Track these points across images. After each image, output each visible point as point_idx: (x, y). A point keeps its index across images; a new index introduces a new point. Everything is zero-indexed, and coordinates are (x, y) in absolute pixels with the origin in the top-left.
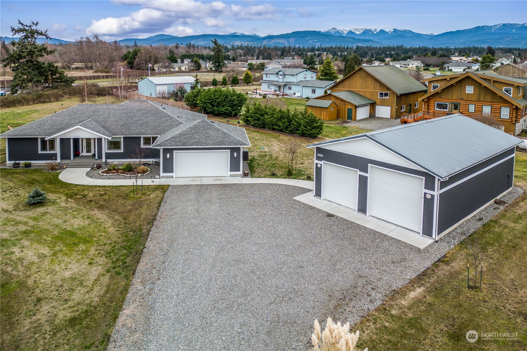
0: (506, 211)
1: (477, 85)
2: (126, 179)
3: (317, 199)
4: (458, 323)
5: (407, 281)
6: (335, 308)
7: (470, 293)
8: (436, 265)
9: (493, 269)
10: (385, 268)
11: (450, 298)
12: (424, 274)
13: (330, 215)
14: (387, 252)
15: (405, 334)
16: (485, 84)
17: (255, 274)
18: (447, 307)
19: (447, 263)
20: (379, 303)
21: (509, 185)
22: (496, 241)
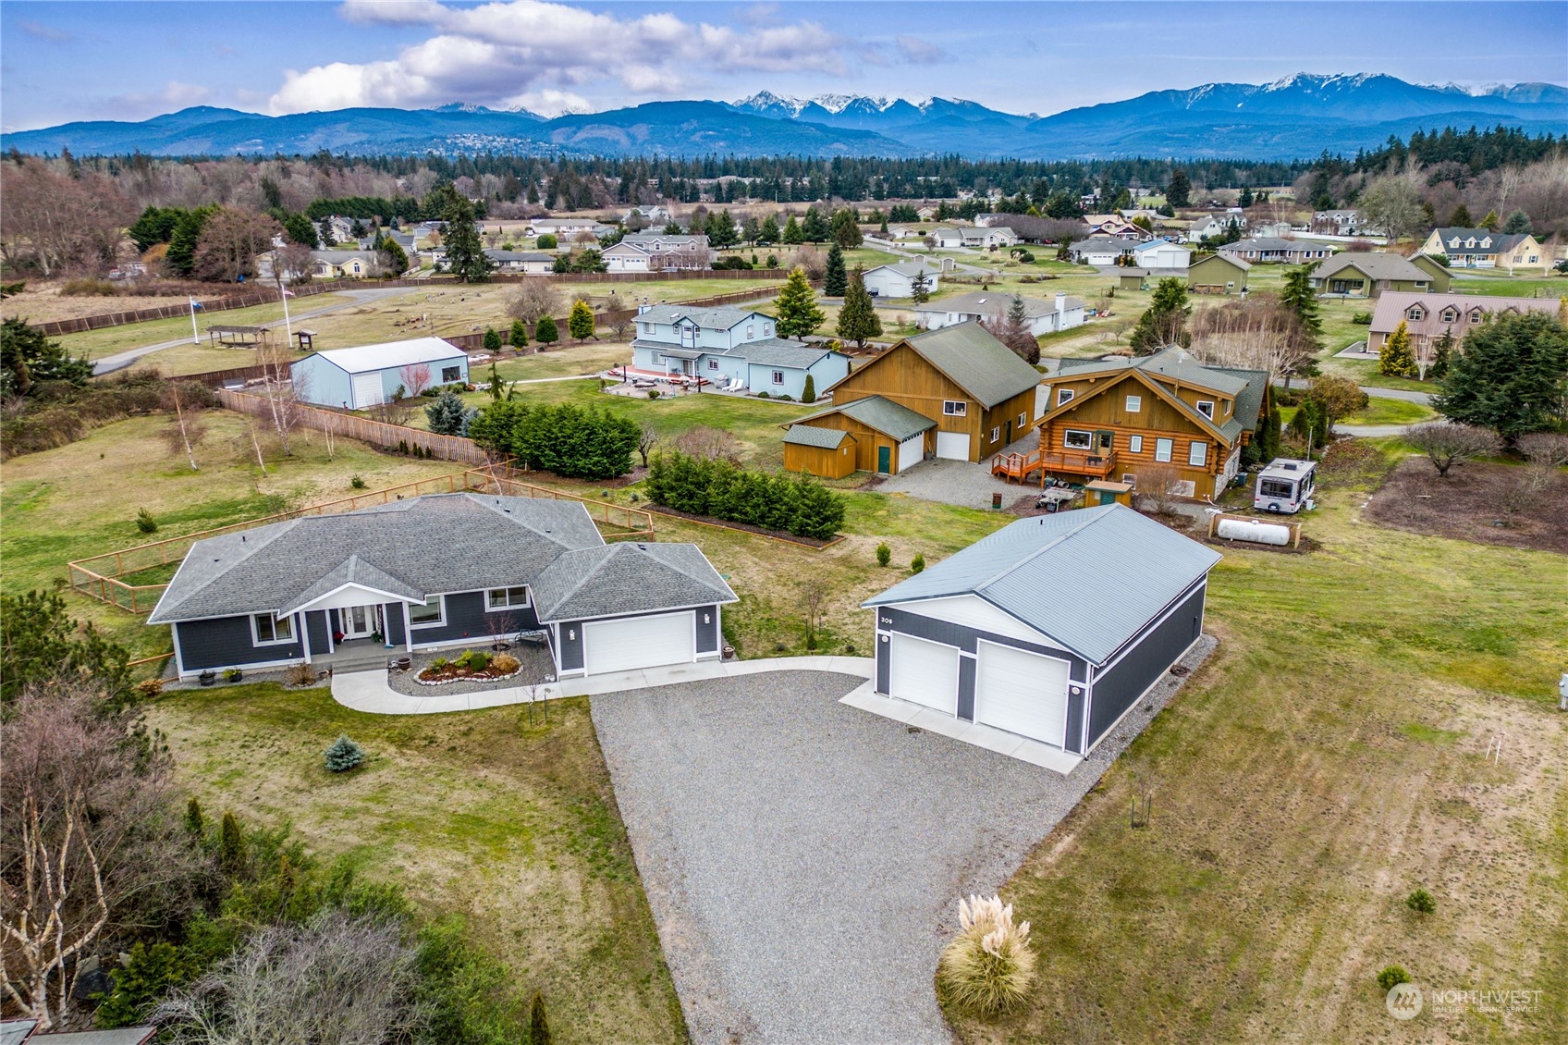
0: (1188, 688)
1: (1149, 395)
2: (483, 689)
3: (881, 698)
4: (1120, 875)
5: (1051, 828)
6: (961, 881)
7: (1133, 834)
8: (1087, 798)
9: (1165, 794)
10: (1017, 812)
11: (1109, 844)
12: (1073, 814)
13: (913, 730)
14: (1015, 786)
15: (1058, 900)
16: (1163, 394)
17: (830, 848)
18: (1105, 858)
19: (1102, 792)
20: (1017, 865)
21: (1195, 634)
22: (1171, 746)
